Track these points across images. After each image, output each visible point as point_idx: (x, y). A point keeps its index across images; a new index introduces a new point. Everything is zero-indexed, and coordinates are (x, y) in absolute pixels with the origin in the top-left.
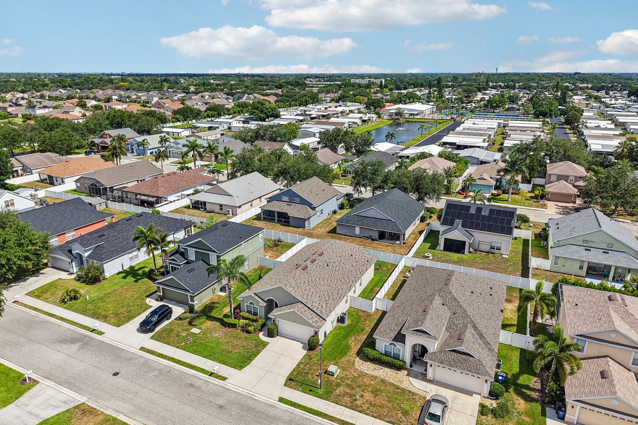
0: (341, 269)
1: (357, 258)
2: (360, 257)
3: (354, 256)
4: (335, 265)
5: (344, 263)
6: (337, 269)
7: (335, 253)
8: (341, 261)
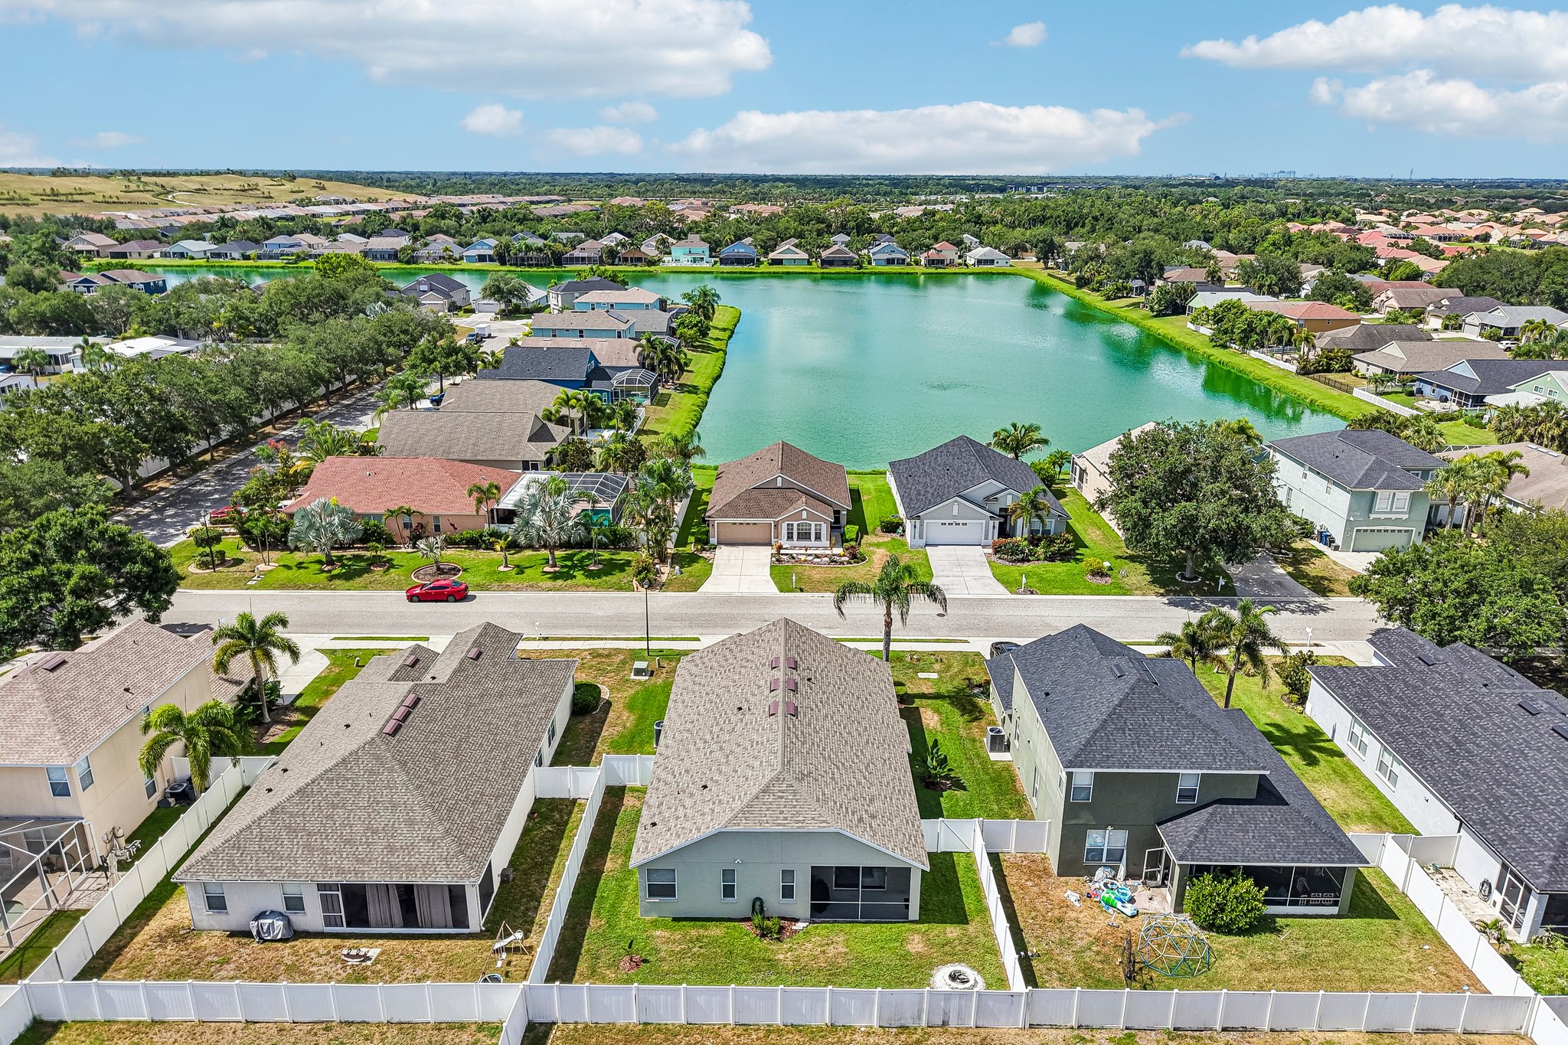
0: (708, 737)
1: (688, 802)
2: (681, 812)
3: (697, 792)
4: (727, 728)
5: (711, 752)
6: (715, 729)
7: (748, 744)
8: (721, 749)
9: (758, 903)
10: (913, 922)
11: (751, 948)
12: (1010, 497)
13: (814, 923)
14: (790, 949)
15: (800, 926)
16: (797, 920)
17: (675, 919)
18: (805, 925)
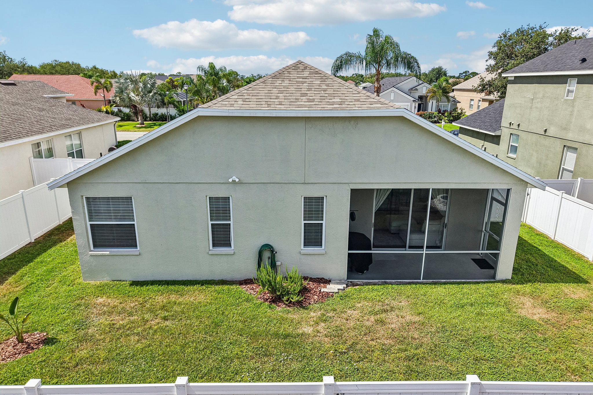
9: (267, 254)
10: (504, 281)
11: (254, 318)
12: (425, 88)
13: (354, 285)
14: (323, 319)
15: (332, 288)
16: (328, 282)
17: (135, 283)
18: (341, 287)
